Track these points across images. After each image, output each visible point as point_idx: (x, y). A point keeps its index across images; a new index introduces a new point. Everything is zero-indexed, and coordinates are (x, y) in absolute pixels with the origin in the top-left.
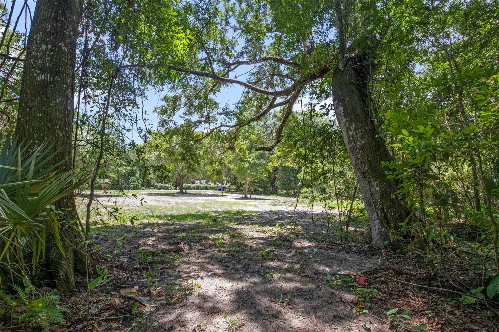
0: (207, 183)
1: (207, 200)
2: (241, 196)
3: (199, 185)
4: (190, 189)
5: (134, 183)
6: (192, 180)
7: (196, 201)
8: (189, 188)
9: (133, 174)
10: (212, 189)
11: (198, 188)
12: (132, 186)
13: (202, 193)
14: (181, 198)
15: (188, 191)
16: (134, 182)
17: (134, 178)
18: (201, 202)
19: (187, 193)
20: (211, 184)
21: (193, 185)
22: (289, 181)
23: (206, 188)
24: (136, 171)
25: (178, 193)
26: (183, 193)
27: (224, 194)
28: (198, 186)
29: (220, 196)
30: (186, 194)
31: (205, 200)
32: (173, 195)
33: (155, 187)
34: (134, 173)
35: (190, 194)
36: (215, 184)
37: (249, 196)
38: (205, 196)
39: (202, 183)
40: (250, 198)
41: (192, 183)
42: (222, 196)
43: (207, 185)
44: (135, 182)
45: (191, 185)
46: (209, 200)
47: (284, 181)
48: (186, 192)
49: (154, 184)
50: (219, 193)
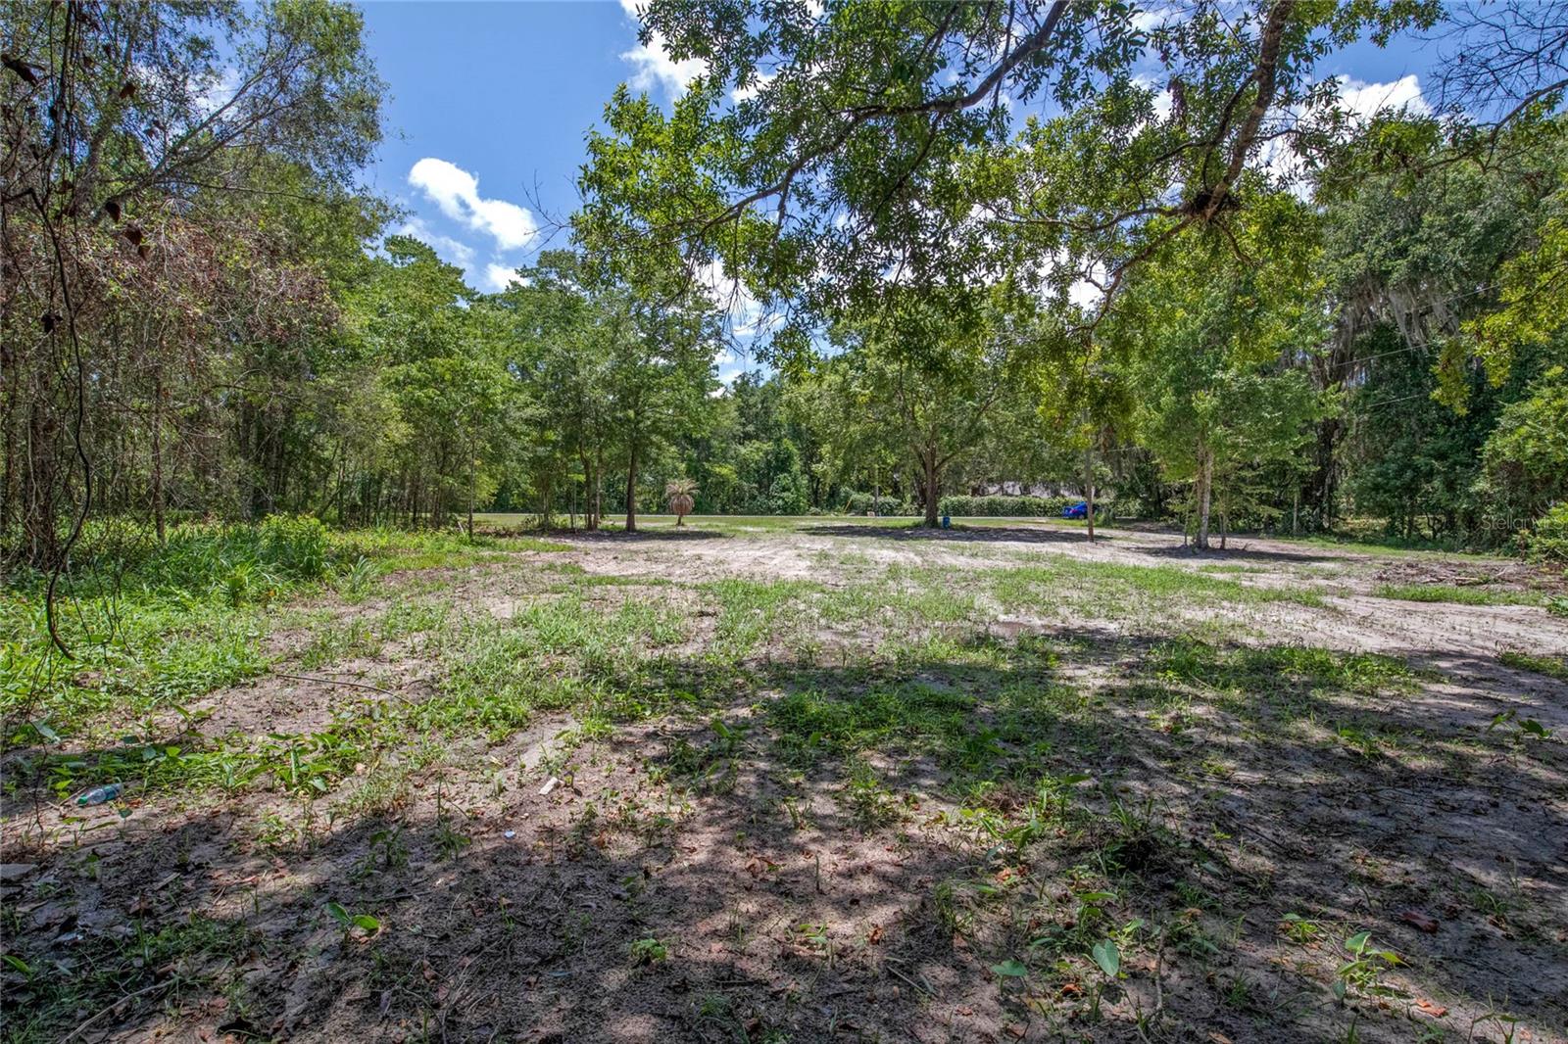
0: (1026, 490)
1: (1030, 558)
2: (1178, 540)
3: (999, 497)
4: (968, 514)
5: (785, 494)
6: (973, 483)
7: (980, 564)
8: (961, 510)
9: (782, 464)
10: (1044, 511)
11: (993, 510)
12: (780, 502)
13: (1008, 526)
14: (922, 545)
15: (954, 520)
16: (785, 489)
17: (784, 479)
18: (1001, 564)
19: (952, 528)
20: (1041, 496)
21: (978, 499)
22: (1409, 474)
23: (1023, 510)
24: (789, 457)
25: (917, 526)
26: (935, 527)
27: (1096, 532)
28: (991, 503)
29: (1079, 538)
30: (947, 531)
31: (1018, 555)
32: (897, 534)
33: (852, 508)
34: (784, 462)
35: (964, 529)
36: (1056, 493)
37: (1214, 542)
38: (1019, 539)
39: (1010, 491)
40: (1223, 553)
41: (975, 491)
42: (1092, 538)
43: (1027, 499)
44: (789, 490)
45: (969, 497)
46: (1037, 558)
47: (1380, 474)
48: (946, 521)
49: (847, 497)
50: (1079, 527)
